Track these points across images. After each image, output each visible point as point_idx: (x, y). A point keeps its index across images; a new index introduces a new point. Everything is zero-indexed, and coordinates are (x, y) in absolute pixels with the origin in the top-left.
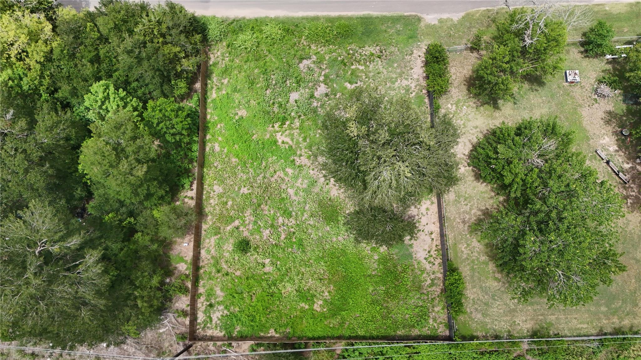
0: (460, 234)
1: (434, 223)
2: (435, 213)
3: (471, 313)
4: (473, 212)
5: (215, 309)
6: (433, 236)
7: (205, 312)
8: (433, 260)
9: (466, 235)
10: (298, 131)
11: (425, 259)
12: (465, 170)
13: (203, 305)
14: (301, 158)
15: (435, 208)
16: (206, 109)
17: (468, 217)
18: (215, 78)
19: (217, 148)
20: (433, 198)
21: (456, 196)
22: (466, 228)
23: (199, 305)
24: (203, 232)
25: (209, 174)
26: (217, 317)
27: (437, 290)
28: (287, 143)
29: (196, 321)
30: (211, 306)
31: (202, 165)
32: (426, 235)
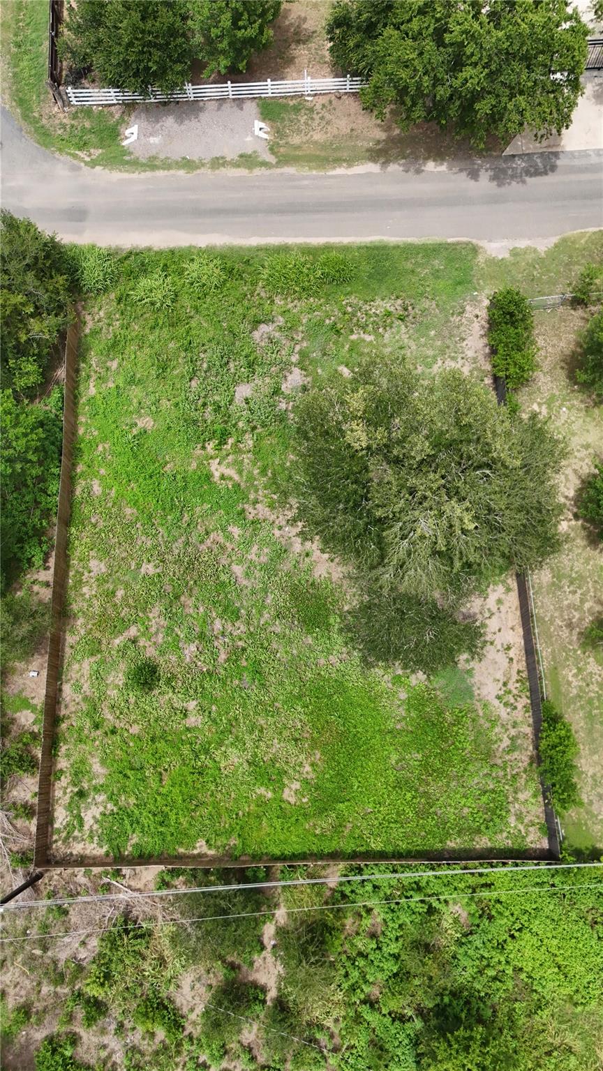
0: (564, 649)
1: (512, 629)
2: (514, 608)
3: (591, 803)
4: (587, 606)
5: (89, 800)
6: (512, 653)
7: (69, 807)
8: (512, 701)
9: (575, 651)
10: (250, 455)
11: (498, 697)
12: (569, 527)
13: (65, 793)
14: (257, 506)
15: (513, 599)
16: (76, 416)
17: (577, 615)
18: (93, 359)
19: (97, 489)
20: (509, 581)
21: (553, 577)
22: (575, 638)
23: (58, 794)
24: (68, 650)
25: (81, 540)
26: (94, 817)
27: (523, 757)
28: (231, 479)
29: (52, 825)
30: (81, 794)
31: (67, 522)
32: (498, 651)
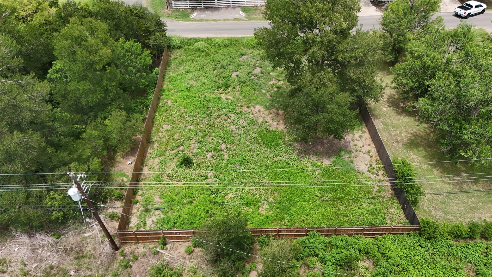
0: (397, 150)
2: (368, 138)
4: (403, 135)
5: (151, 214)
6: (371, 154)
7: (140, 217)
8: (376, 172)
10: (239, 93)
11: (368, 171)
13: (138, 211)
14: (242, 107)
15: (367, 135)
17: (400, 138)
19: (169, 103)
20: (364, 129)
23: (134, 210)
24: (148, 155)
25: (159, 118)
26: (153, 221)
27: (388, 192)
28: (230, 99)
29: (128, 225)
30: (147, 210)
32: (364, 154)
